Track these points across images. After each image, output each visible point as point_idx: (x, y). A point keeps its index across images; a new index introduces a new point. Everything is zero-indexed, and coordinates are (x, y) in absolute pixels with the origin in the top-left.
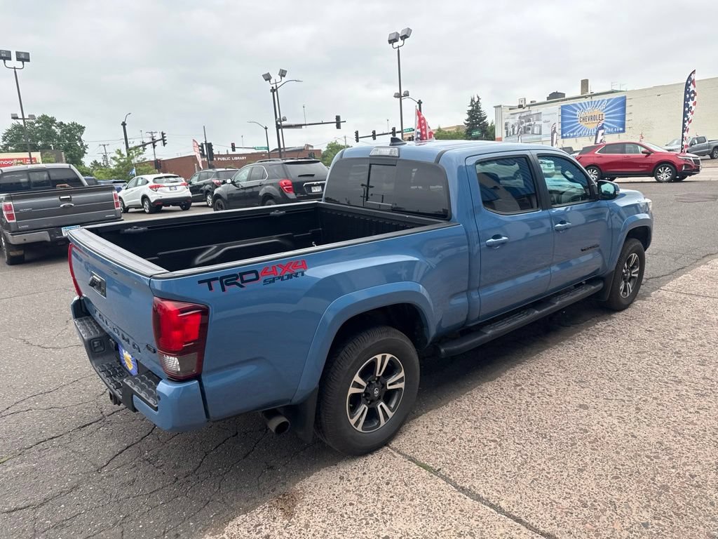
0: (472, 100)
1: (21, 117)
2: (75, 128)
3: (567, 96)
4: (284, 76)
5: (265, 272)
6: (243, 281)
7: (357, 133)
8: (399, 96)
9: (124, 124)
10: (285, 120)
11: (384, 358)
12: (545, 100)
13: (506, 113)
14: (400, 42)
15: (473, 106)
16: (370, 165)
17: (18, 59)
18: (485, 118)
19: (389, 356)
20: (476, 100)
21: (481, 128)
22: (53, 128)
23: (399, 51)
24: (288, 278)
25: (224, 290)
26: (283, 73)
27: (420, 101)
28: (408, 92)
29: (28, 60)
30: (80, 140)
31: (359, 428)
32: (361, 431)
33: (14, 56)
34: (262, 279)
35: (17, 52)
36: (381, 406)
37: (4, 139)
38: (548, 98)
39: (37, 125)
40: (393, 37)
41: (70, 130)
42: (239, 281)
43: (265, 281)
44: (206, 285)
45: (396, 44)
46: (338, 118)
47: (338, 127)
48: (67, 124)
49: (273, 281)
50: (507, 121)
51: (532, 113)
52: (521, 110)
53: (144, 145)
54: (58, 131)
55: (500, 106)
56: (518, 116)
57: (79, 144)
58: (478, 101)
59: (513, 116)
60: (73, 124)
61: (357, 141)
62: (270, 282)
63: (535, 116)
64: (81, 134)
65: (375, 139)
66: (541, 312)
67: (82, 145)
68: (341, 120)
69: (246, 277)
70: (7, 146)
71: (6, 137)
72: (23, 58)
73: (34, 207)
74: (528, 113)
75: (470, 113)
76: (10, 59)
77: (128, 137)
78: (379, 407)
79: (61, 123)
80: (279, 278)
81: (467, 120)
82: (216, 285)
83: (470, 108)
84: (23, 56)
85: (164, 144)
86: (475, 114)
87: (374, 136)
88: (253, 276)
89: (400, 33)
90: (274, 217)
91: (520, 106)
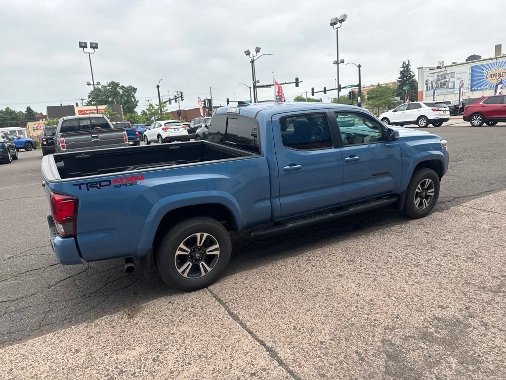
0: (404, 63)
1: (92, 84)
2: (131, 90)
3: (482, 58)
4: (259, 52)
5: (115, 181)
6: (100, 186)
7: (313, 89)
8: (337, 63)
9: (158, 87)
10: (258, 82)
11: (202, 236)
12: (465, 61)
13: (427, 72)
14: (339, 24)
15: (404, 68)
16: (228, 119)
17: (91, 47)
18: (414, 76)
19: (206, 235)
20: (407, 63)
21: (410, 84)
22: (118, 89)
23: (337, 31)
24: (130, 185)
25: (88, 190)
26: (258, 50)
27: (359, 65)
28: (343, 60)
29: (97, 48)
30: (134, 97)
31: (185, 275)
32: (187, 277)
33: (89, 45)
34: (113, 185)
35: (90, 43)
36: (202, 264)
38: (467, 60)
39: (108, 88)
40: (334, 21)
41: (128, 91)
42: (98, 185)
43: (114, 186)
44: (78, 186)
45: (335, 26)
46: (297, 79)
47: (297, 85)
48: (126, 87)
49: (120, 186)
50: (427, 78)
51: (448, 72)
52: (439, 70)
53: (170, 100)
54: (121, 92)
55: (422, 68)
56: (436, 75)
57: (133, 99)
58: (409, 64)
59: (432, 75)
60: (130, 87)
61: (313, 95)
62: (118, 187)
63: (449, 75)
64: (135, 93)
65: (325, 93)
66: (335, 215)
67: (135, 100)
68: (299, 81)
69: (103, 184)
70: (91, 101)
71: (90, 96)
72: (94, 46)
73: (77, 141)
74: (444, 73)
75: (401, 73)
76: (86, 47)
77: (160, 95)
78: (200, 264)
79: (123, 86)
80: (124, 185)
81: (400, 78)
82: (84, 187)
83: (402, 69)
84: (94, 45)
85: (182, 100)
86: (406, 74)
87: (325, 91)
88: (108, 183)
89: (338, 18)
90: (172, 150)
91: (439, 67)
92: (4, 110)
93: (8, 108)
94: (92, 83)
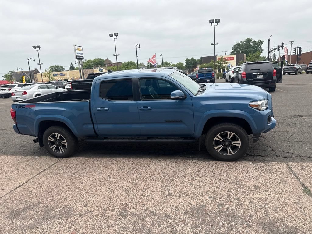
2: (259, 43)
5: (27, 106)
9: (269, 40)
22: (251, 43)
24: (30, 108)
29: (219, 22)
30: (261, 47)
34: (26, 107)
35: (216, 20)
37: (233, 49)
39: (245, 43)
41: (257, 44)
42: (21, 107)
48: (256, 41)
53: (275, 49)
57: (260, 49)
60: (259, 41)
62: (27, 109)
64: (261, 45)
67: (261, 49)
70: (234, 52)
77: (270, 46)
79: (254, 41)
82: (18, 107)
85: (283, 48)
88: (24, 107)
92: (191, 59)
93: (193, 58)
94: (214, 44)
